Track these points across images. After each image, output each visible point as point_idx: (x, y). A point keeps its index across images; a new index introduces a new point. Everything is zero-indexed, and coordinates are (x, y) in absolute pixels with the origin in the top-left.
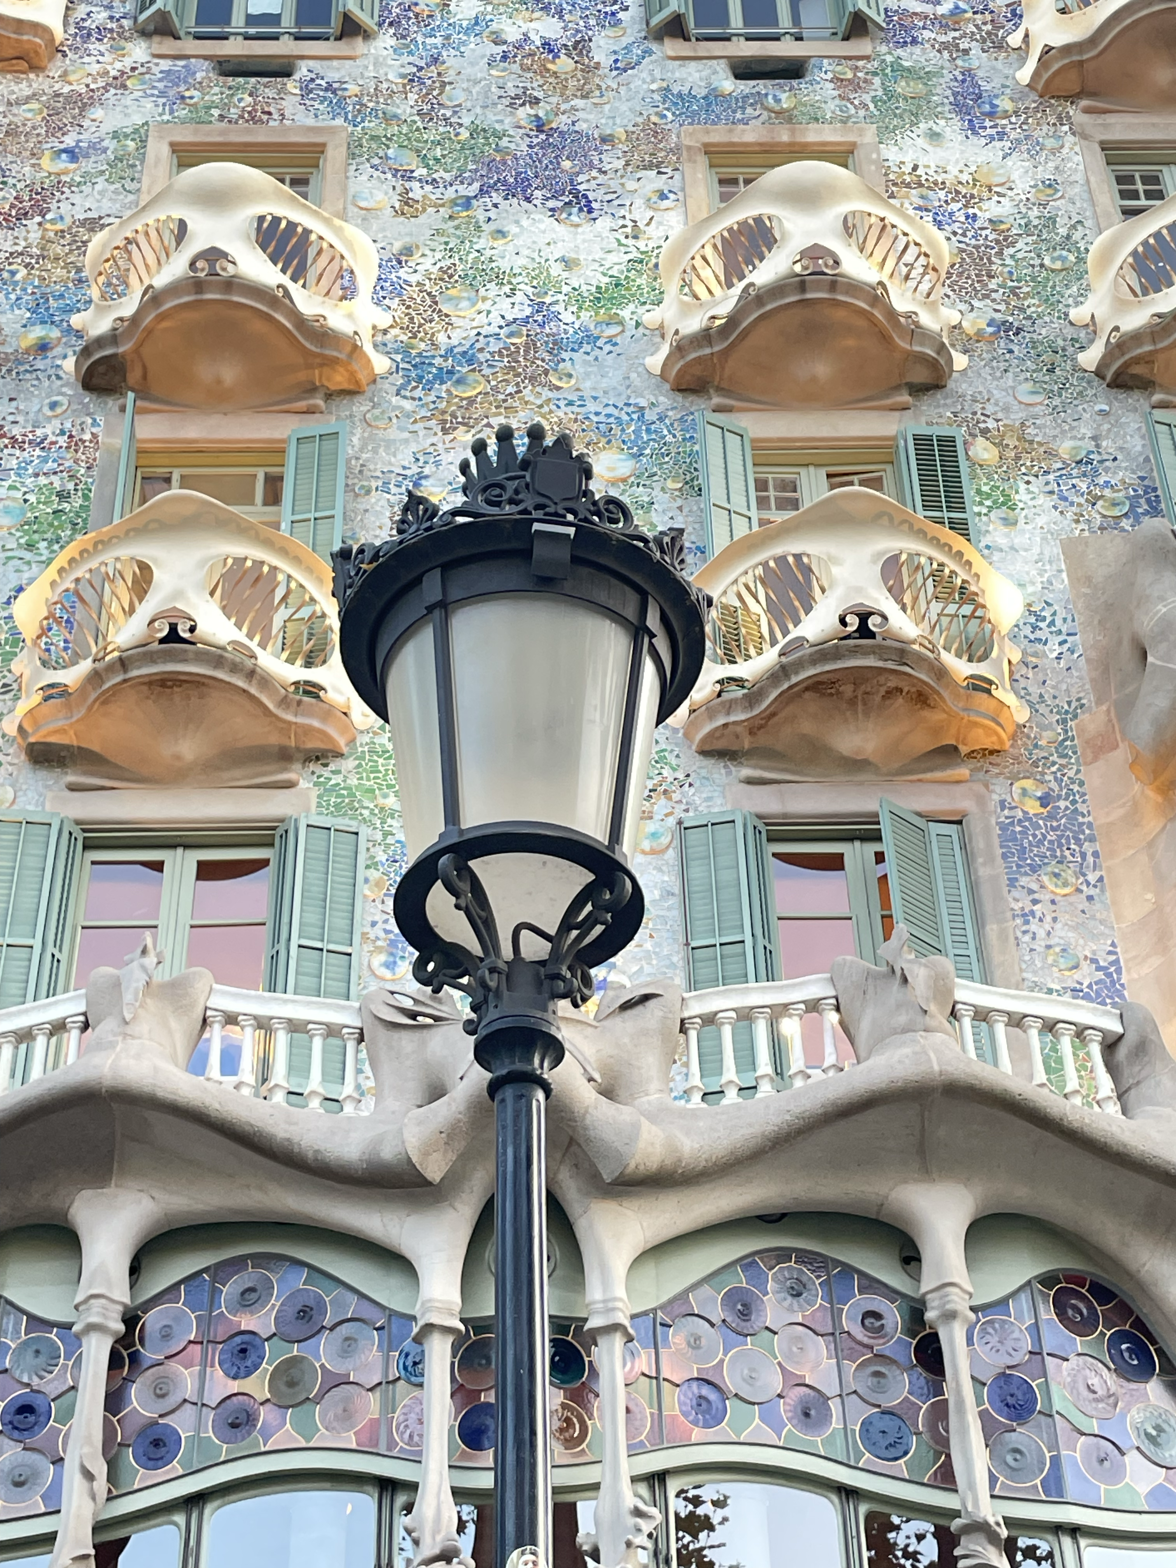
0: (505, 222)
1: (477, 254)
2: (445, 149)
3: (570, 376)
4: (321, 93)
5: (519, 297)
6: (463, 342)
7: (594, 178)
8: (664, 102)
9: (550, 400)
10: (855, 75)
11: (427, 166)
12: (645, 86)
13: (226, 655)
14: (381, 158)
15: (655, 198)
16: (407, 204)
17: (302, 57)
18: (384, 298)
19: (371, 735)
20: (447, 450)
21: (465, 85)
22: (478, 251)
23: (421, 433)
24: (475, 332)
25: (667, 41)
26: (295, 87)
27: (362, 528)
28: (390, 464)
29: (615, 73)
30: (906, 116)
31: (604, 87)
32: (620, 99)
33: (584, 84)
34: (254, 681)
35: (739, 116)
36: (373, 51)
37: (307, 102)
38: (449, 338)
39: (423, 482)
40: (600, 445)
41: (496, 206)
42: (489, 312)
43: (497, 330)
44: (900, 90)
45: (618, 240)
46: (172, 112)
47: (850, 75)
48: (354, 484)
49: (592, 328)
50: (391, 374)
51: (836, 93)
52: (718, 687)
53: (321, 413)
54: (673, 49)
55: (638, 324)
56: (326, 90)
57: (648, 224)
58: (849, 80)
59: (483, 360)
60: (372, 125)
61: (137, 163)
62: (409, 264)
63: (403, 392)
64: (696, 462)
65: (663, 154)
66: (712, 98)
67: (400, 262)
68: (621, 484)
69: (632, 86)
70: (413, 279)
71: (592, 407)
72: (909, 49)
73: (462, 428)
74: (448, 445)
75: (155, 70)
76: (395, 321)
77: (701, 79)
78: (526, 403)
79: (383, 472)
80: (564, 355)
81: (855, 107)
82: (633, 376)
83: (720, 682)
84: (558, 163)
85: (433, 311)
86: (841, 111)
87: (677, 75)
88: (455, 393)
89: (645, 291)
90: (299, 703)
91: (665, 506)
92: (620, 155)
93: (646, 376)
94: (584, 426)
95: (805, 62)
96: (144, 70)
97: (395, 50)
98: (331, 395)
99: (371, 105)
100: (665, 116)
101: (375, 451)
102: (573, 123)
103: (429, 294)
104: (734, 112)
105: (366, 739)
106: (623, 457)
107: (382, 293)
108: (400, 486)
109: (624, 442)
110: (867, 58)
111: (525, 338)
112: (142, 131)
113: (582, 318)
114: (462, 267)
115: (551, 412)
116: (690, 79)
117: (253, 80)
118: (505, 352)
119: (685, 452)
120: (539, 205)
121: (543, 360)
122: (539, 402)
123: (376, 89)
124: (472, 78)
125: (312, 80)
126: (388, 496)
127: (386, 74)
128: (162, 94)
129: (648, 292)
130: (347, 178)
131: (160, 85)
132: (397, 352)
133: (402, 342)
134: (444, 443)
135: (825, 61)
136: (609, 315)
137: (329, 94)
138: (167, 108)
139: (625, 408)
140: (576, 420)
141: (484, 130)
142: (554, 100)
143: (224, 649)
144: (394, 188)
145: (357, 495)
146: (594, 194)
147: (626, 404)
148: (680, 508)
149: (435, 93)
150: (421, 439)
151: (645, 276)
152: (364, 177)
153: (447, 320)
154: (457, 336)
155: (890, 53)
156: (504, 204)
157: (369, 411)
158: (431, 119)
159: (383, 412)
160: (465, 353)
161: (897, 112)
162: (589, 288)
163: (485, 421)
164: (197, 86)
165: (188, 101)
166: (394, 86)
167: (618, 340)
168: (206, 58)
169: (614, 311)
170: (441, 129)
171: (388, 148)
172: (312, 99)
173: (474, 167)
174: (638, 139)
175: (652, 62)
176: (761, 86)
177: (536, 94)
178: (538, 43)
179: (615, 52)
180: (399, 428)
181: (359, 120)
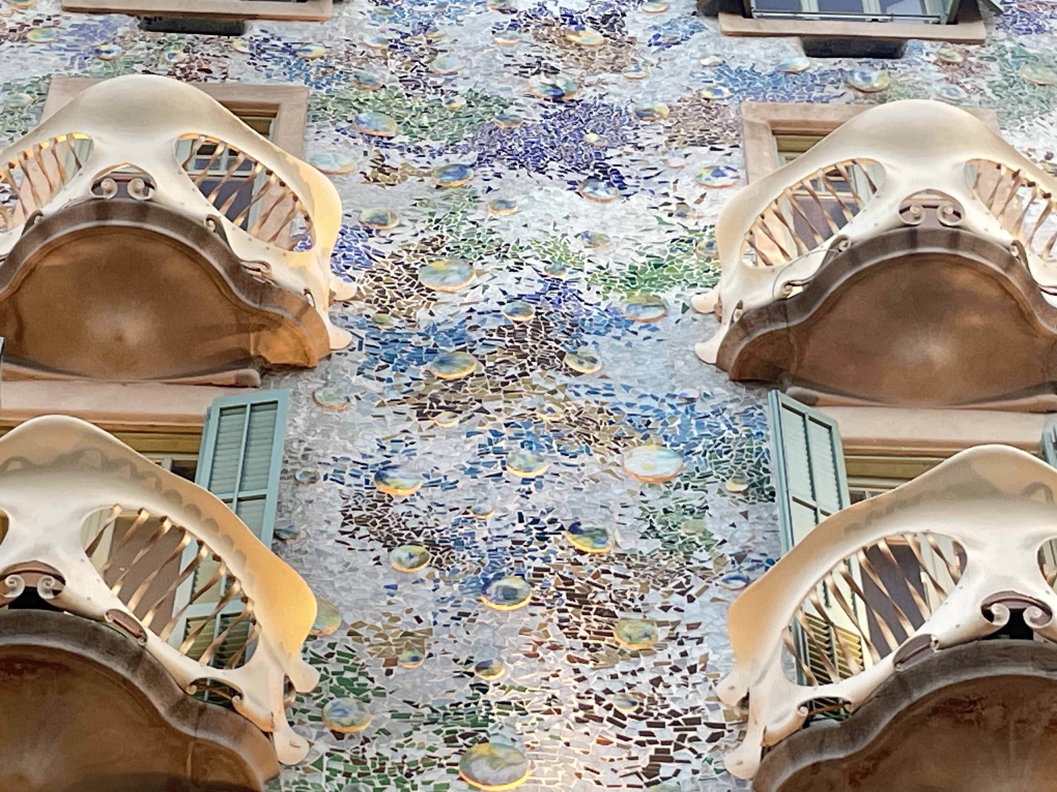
0: (511, 193)
1: (472, 226)
2: (435, 117)
3: (594, 361)
4: (277, 54)
5: (526, 271)
6: (451, 319)
7: (628, 154)
8: (719, 78)
9: (566, 385)
10: (965, 60)
11: (410, 133)
12: (694, 62)
13: (103, 627)
14: (351, 122)
15: (707, 174)
16: (381, 171)
17: (254, 17)
18: (347, 267)
19: (301, 772)
20: (425, 438)
21: (463, 53)
22: (474, 223)
23: (389, 419)
24: (468, 308)
25: (722, 16)
26: (245, 46)
27: (303, 521)
28: (345, 450)
29: (654, 48)
30: (1034, 103)
31: (641, 61)
32: (662, 74)
33: (617, 58)
34: (140, 671)
35: (815, 94)
36: (345, 14)
37: (257, 62)
38: (431, 314)
39: (390, 473)
40: (634, 440)
41: (498, 175)
42: (486, 287)
43: (497, 307)
44: (1025, 76)
45: (658, 218)
46: (81, 66)
47: (959, 59)
48: (294, 470)
49: (624, 309)
50: (353, 350)
51: (943, 76)
52: (805, 712)
53: (255, 387)
54: (731, 25)
55: (685, 308)
56: (284, 50)
57: (698, 202)
58: (958, 64)
59: (477, 339)
60: (339, 88)
61: (33, 116)
62: (382, 233)
63: (366, 371)
64: (766, 462)
65: (718, 130)
66: (781, 75)
67: (369, 231)
68: (662, 486)
69: (677, 61)
70: (387, 250)
71: (622, 397)
72: (1034, 36)
73: (445, 414)
74: (425, 433)
75: (64, 23)
76: (361, 294)
77: (766, 57)
78: (534, 387)
79: (335, 459)
80: (586, 338)
81: (967, 91)
82: (679, 364)
83: (809, 705)
84: (582, 136)
85: (412, 285)
86: (949, 93)
87: (735, 52)
88: (437, 374)
89: (695, 272)
90: (202, 710)
91: (724, 511)
92: (662, 130)
93: (697, 364)
94: (612, 418)
95: (900, 45)
96: (51, 23)
97: (373, 17)
98: (269, 370)
99: (340, 67)
100: (720, 92)
101: (326, 434)
102: (601, 97)
103: (407, 267)
104: (810, 89)
105: (294, 776)
106: (665, 454)
107: (343, 262)
108: (358, 477)
109: (666, 438)
110: (980, 42)
111: (533, 316)
112: (43, 84)
113: (611, 300)
114: (451, 239)
115: (567, 399)
116: (752, 56)
117: (190, 36)
118: (507, 331)
119: (751, 450)
120: (555, 177)
121: (558, 342)
122: (551, 387)
123: (347, 52)
124: (472, 45)
125: (266, 40)
126: (340, 486)
127: (361, 38)
128: (71, 47)
129: (698, 274)
130: (305, 140)
131: (70, 39)
132: (361, 327)
133: (368, 316)
134: (420, 430)
135: (926, 43)
136: (647, 297)
137: (287, 56)
138: (77, 62)
139: (669, 401)
140: (601, 411)
141: (486, 99)
142: (578, 72)
143: (101, 620)
144: (366, 153)
145: (298, 483)
146: (627, 170)
147: (668, 395)
148: (745, 514)
149: (422, 61)
150: (389, 424)
151: (695, 256)
152: (328, 140)
153: (429, 295)
154: (441, 314)
155: (1010, 40)
156: (508, 174)
157: (319, 389)
158: (417, 86)
159: (339, 391)
160: (452, 331)
161: (1023, 98)
162: (620, 267)
163: (478, 405)
164: (118, 40)
165: (104, 55)
166: (370, 50)
167: (659, 325)
168: (130, 13)
169: (652, 293)
170: (430, 97)
171: (360, 112)
172: (265, 59)
173: (471, 135)
174: (684, 115)
175: (703, 38)
176: (845, 63)
177: (553, 64)
178: (558, 14)
179: (655, 28)
180: (359, 410)
181: (324, 82)
